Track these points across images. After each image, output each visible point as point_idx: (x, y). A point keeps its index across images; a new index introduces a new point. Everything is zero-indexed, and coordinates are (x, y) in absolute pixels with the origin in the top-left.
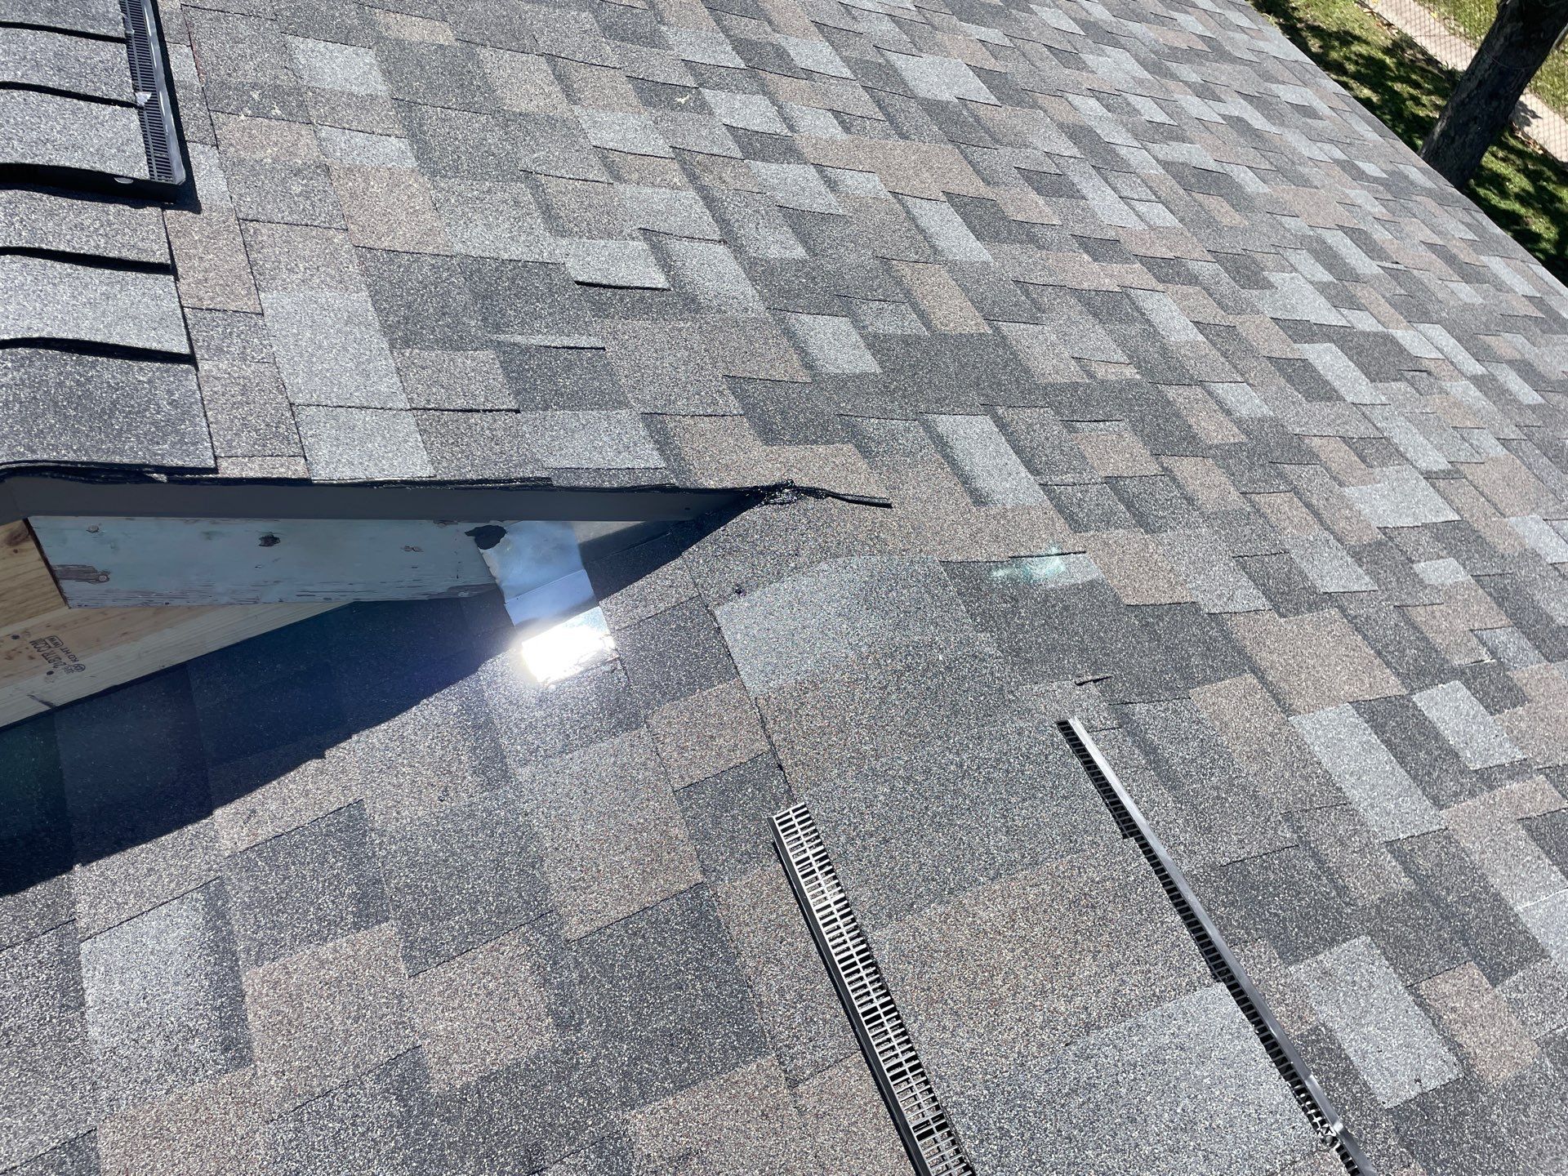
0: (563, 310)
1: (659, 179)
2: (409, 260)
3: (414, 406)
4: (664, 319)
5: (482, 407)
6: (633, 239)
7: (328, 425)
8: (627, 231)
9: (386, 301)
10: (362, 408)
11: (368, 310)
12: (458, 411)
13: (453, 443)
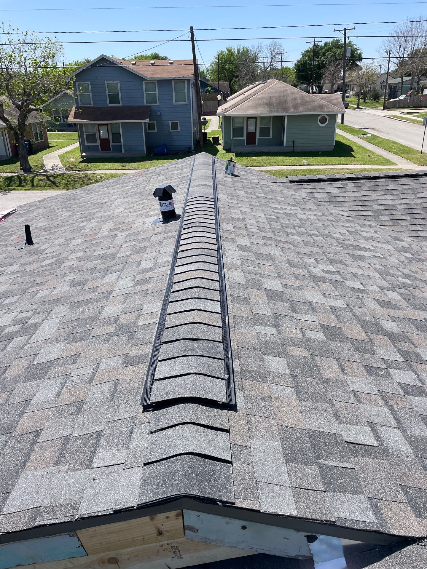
0: (341, 452)
1: (374, 403)
2: (292, 430)
3: (292, 486)
4: (377, 459)
5: (313, 489)
6: (365, 425)
7: (266, 490)
8: (363, 423)
9: (285, 444)
10: (276, 485)
11: (280, 448)
12: (306, 489)
13: (303, 502)
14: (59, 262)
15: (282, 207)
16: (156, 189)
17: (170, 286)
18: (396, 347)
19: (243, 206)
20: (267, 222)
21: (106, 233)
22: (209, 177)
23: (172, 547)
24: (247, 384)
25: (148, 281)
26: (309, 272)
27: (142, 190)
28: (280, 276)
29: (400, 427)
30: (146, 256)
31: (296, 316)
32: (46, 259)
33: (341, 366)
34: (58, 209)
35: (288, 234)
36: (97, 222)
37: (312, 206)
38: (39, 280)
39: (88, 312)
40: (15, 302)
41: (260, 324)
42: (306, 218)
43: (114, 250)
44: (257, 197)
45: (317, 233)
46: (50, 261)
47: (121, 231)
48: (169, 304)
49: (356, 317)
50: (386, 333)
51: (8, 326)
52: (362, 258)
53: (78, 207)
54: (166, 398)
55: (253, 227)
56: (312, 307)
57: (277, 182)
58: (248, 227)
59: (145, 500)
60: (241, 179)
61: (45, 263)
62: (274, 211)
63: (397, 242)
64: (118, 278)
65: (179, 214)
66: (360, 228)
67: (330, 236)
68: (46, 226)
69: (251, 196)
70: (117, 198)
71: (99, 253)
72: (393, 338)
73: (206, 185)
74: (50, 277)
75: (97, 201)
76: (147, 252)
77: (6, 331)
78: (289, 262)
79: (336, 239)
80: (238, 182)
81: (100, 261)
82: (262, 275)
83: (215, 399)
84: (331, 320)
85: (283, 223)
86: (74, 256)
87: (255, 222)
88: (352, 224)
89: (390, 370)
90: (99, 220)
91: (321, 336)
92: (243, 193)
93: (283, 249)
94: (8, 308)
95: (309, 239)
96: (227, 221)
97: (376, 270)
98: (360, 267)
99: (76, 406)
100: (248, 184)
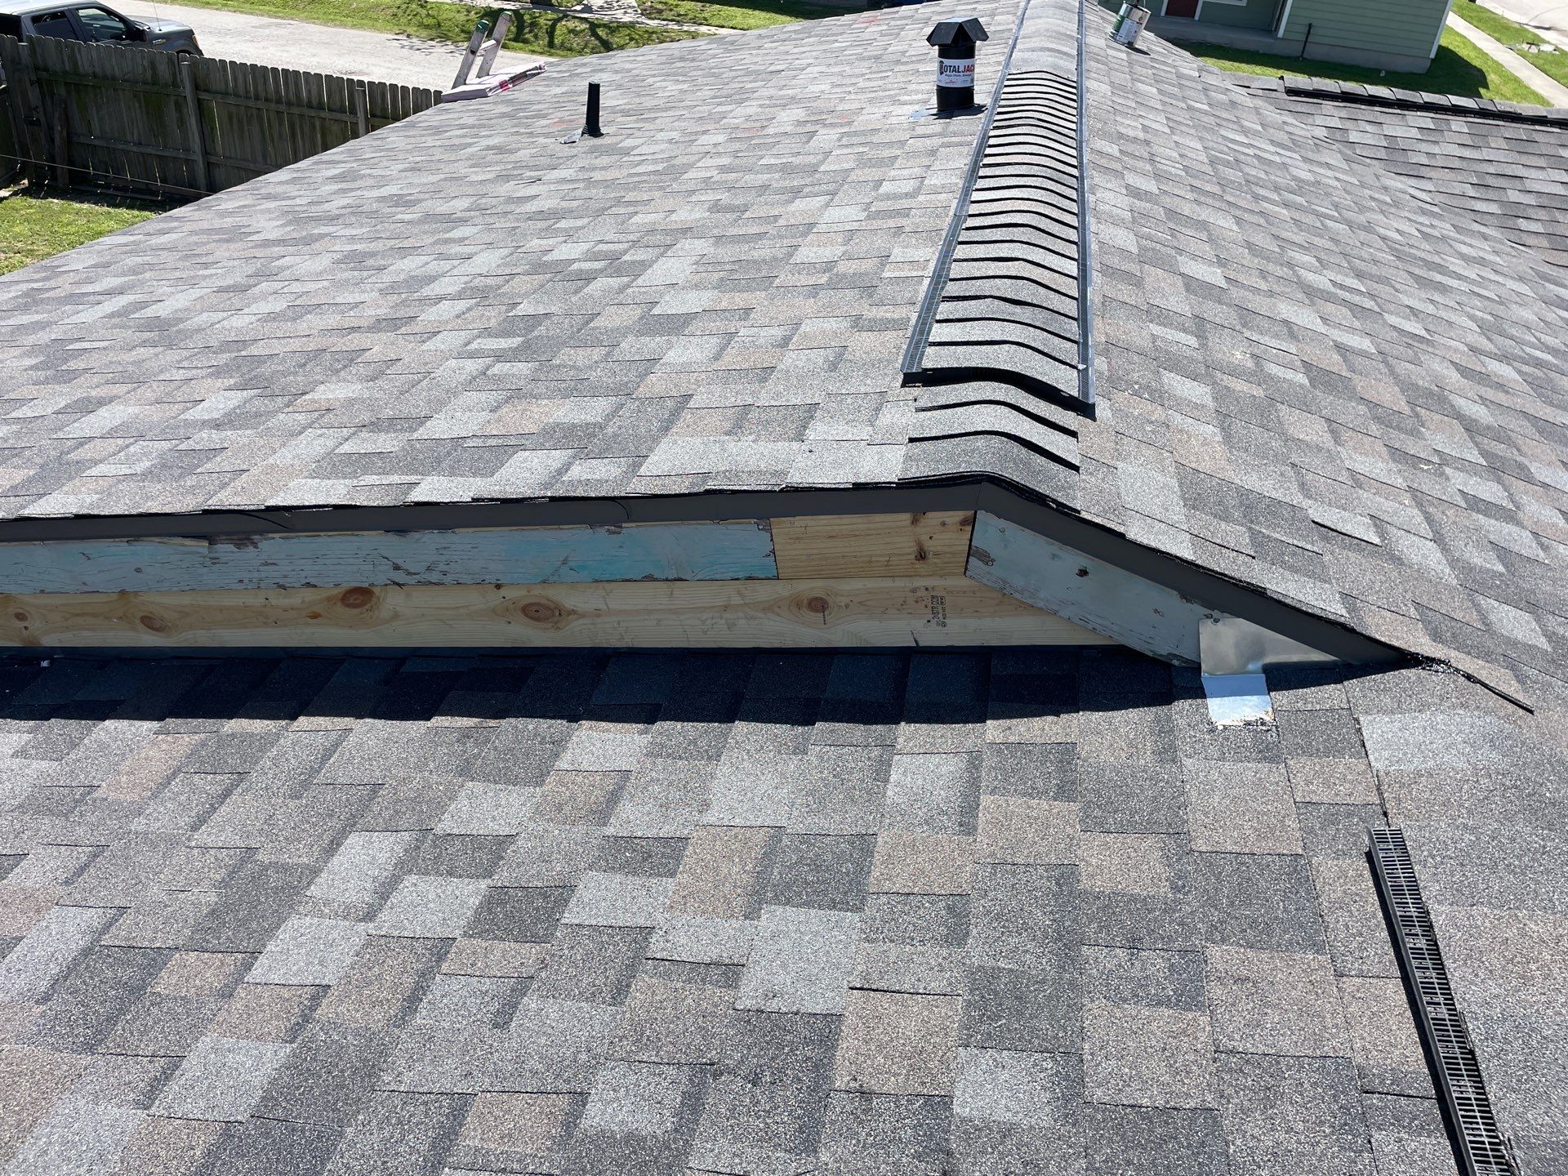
0: (1299, 529)
1: (1392, 497)
9: (1185, 488)
11: (1175, 487)
14: (674, 171)
15: (1252, 142)
16: (939, 25)
17: (958, 218)
18: (1477, 444)
19: (1151, 116)
20: (1206, 161)
21: (789, 129)
22: (1072, 37)
23: (933, 597)
24: (1120, 397)
25: (905, 213)
26: (1298, 277)
27: (879, 53)
28: (1221, 262)
29: (1438, 539)
30: (893, 173)
31: (1247, 334)
32: (638, 165)
33: (1332, 432)
34: (654, 76)
35: (1257, 198)
36: (761, 106)
37: (1334, 159)
38: (630, 196)
39: (762, 251)
40: (583, 227)
41: (1160, 324)
42: (1312, 179)
43: (812, 159)
44: (1190, 108)
45: (1336, 214)
46: (651, 168)
47: (825, 125)
48: (959, 246)
49: (1392, 372)
50: (1459, 416)
51: (579, 260)
52: (1443, 289)
53: (704, 76)
54: (955, 365)
55: (1167, 162)
56: (1290, 330)
57: (1249, 87)
58: (1158, 159)
59: (914, 472)
60: (1153, 59)
61: (639, 169)
62: (1230, 145)
63: (1547, 284)
64: (827, 205)
65: (982, 103)
66: (1453, 234)
67: (1368, 228)
68: (627, 107)
69: (1174, 102)
70: (809, 65)
71: (773, 161)
72: (1471, 428)
73: (1059, 52)
74: (657, 194)
75: (753, 67)
76: (897, 165)
77: (575, 266)
78: (1250, 246)
79: (1384, 239)
80: (1145, 66)
81: (777, 176)
82: (1180, 251)
83: (1055, 385)
84: (1333, 362)
85: (1248, 174)
86: (707, 162)
87: (1175, 155)
88: (1435, 222)
89: (1448, 471)
90: (767, 102)
91: (1301, 378)
92: (1155, 91)
93: (1239, 221)
94: (569, 235)
95: (1309, 219)
96: (1104, 135)
97: (1472, 318)
98: (1432, 301)
99: (757, 374)
100: (1169, 76)
